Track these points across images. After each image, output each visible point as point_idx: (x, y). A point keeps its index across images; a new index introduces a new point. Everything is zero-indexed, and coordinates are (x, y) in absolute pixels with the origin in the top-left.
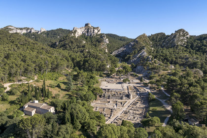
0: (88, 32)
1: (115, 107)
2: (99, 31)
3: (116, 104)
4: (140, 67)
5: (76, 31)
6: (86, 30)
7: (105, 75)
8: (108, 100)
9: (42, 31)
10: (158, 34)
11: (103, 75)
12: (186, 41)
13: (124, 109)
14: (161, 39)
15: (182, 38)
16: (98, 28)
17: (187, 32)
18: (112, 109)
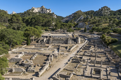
0: (42, 11)
1: (56, 52)
2: (50, 11)
3: (58, 49)
4: (82, 23)
5: (34, 9)
6: (41, 10)
7: (50, 30)
8: (47, 45)
9: (14, 13)
10: (89, 11)
11: (48, 29)
12: (109, 13)
13: (72, 55)
14: (91, 13)
15: (107, 11)
16: (49, 9)
17: (109, 8)
18: (48, 56)
